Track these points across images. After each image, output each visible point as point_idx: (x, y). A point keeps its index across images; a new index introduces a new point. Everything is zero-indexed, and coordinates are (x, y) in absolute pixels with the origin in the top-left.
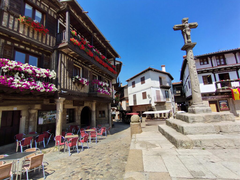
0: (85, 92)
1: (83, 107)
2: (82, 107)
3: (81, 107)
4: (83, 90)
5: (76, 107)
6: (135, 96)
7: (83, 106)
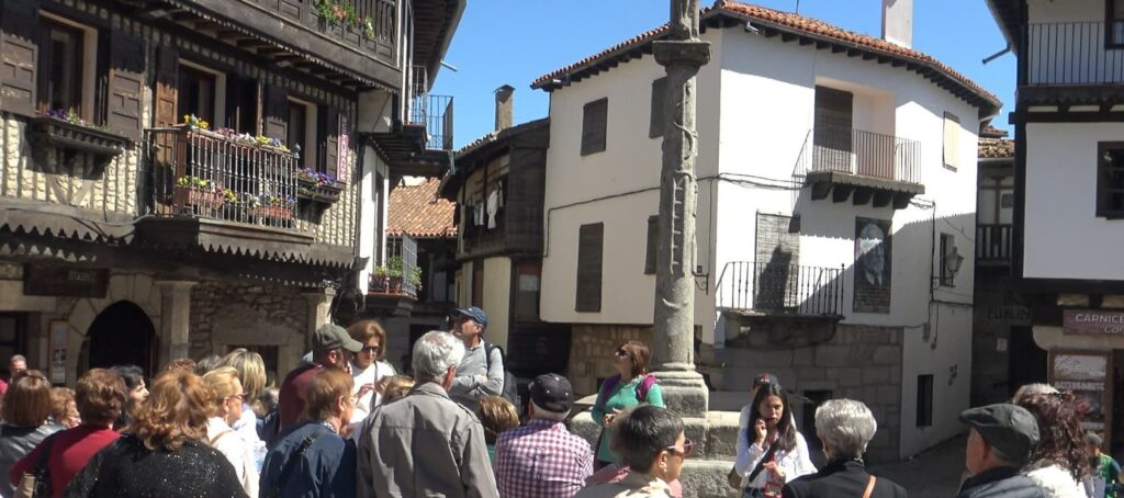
0: (111, 207)
1: (101, 304)
2: (95, 301)
3: (83, 302)
4: (99, 197)
5: (46, 303)
6: (591, 238)
7: (102, 295)
